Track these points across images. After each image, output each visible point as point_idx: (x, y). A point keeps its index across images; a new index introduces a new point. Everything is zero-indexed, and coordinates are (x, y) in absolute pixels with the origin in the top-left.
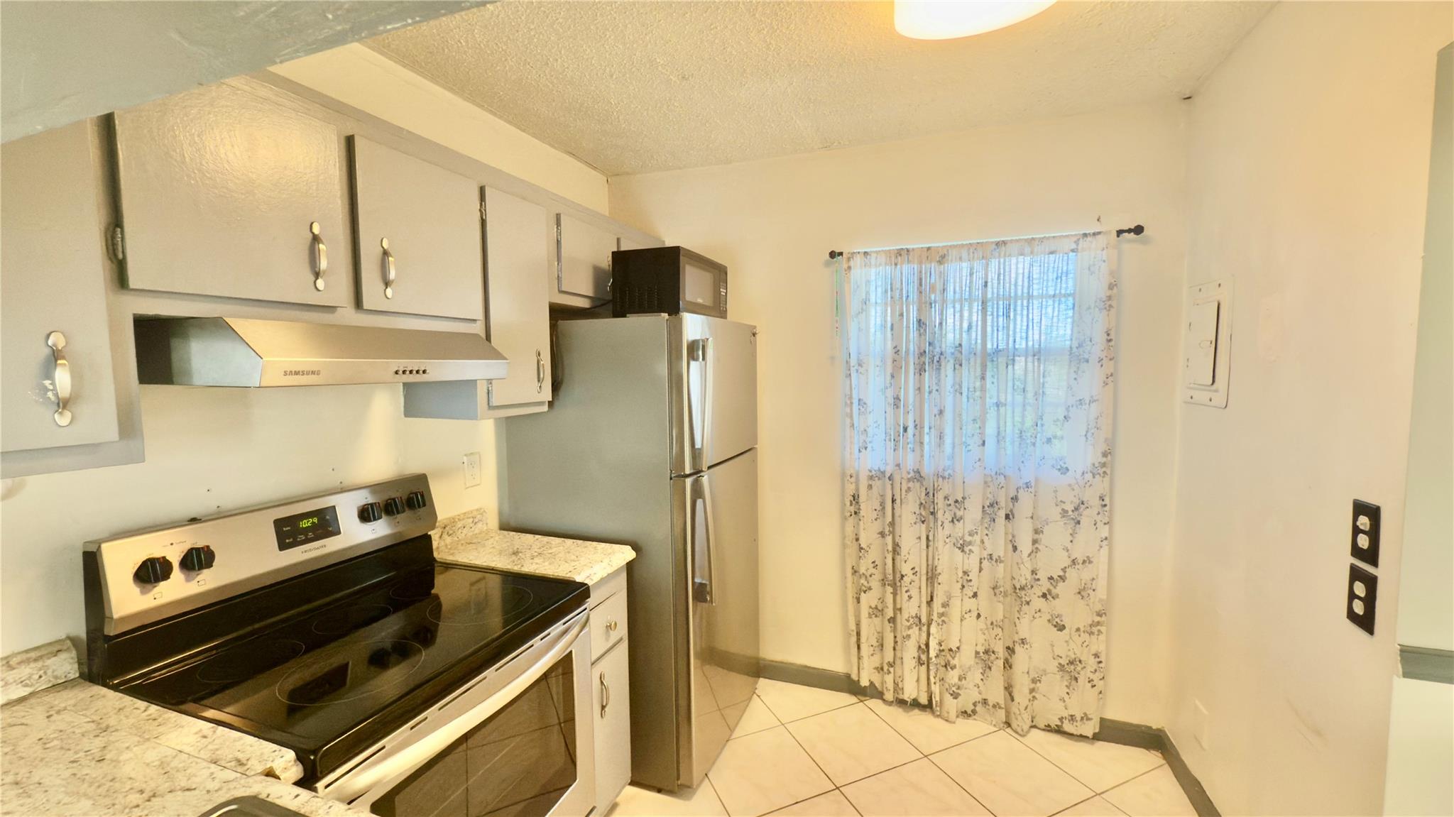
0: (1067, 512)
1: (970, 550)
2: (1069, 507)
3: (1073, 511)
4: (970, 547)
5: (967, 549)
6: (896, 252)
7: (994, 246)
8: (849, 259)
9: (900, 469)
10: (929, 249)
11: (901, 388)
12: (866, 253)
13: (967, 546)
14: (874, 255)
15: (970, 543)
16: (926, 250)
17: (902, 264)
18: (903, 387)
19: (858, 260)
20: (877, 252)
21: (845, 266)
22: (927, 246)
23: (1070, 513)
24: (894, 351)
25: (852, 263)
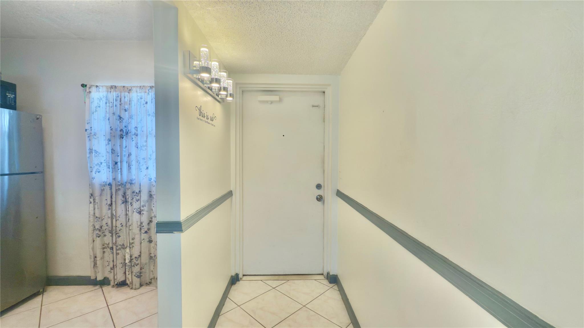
5: (142, 213)
8: (90, 88)
11: (114, 145)
12: (97, 86)
14: (100, 88)
15: (143, 210)
16: (122, 87)
17: (113, 92)
19: (94, 89)
21: (88, 91)
22: (124, 85)
24: (110, 129)
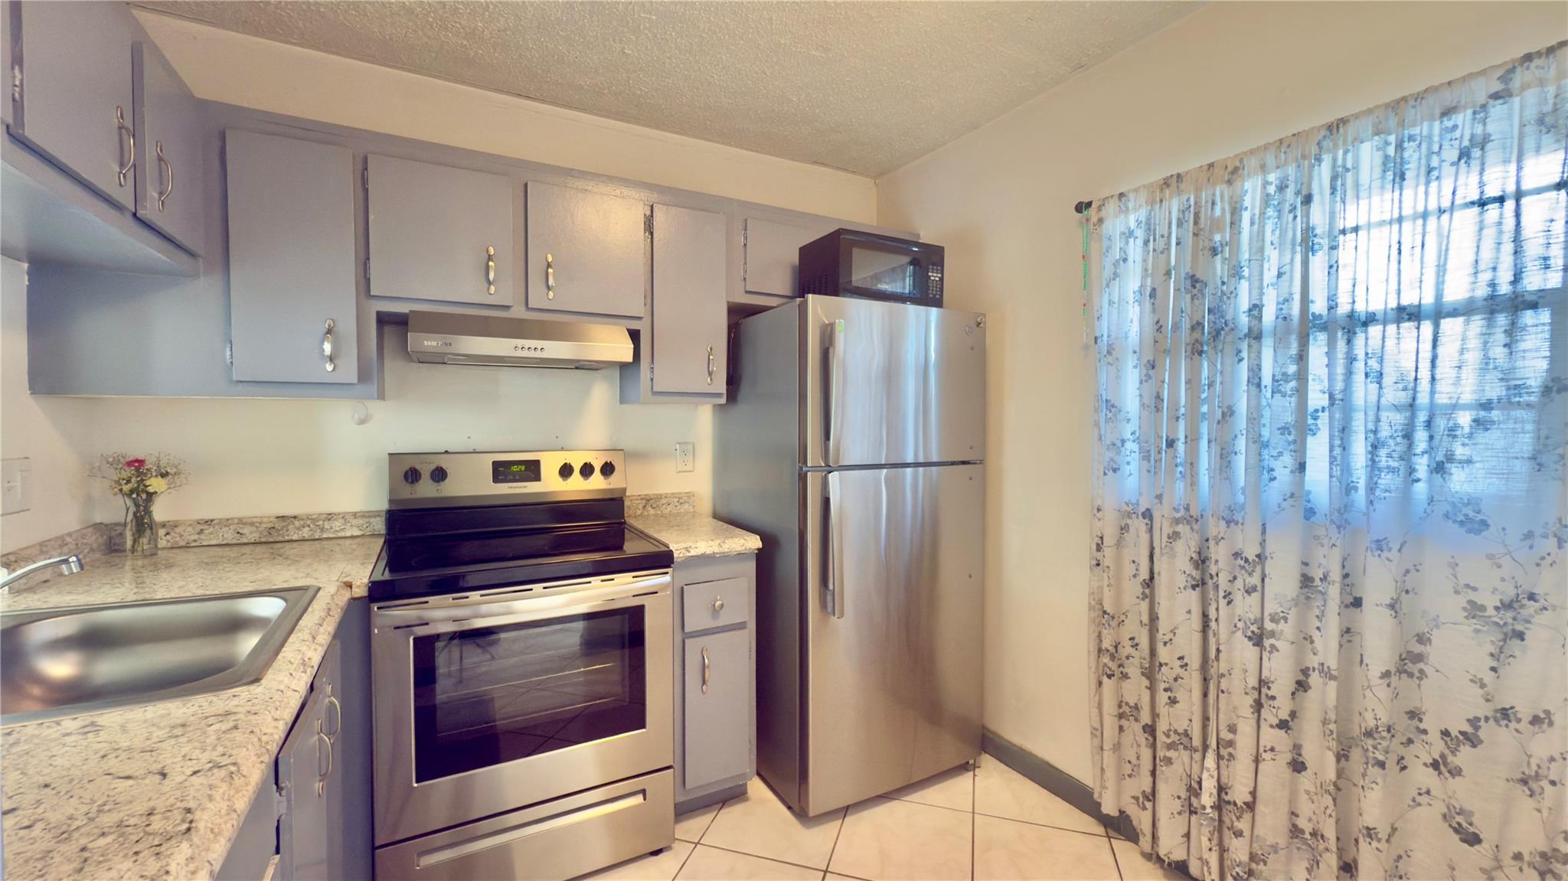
0: (1483, 608)
1: (1273, 646)
2: (1490, 601)
3: (1497, 608)
4: (1272, 641)
5: (1267, 643)
6: (1162, 182)
7: (1323, 132)
8: (1099, 208)
9: (1161, 503)
10: (1211, 166)
11: (1163, 382)
12: (1121, 195)
13: (1267, 639)
14: (1132, 196)
15: (1272, 634)
16: (1206, 167)
17: (1171, 197)
18: (1167, 380)
19: (1111, 207)
20: (1136, 190)
21: (1094, 219)
22: (1211, 161)
23: (1490, 612)
24: (1156, 327)
25: (1103, 214)
